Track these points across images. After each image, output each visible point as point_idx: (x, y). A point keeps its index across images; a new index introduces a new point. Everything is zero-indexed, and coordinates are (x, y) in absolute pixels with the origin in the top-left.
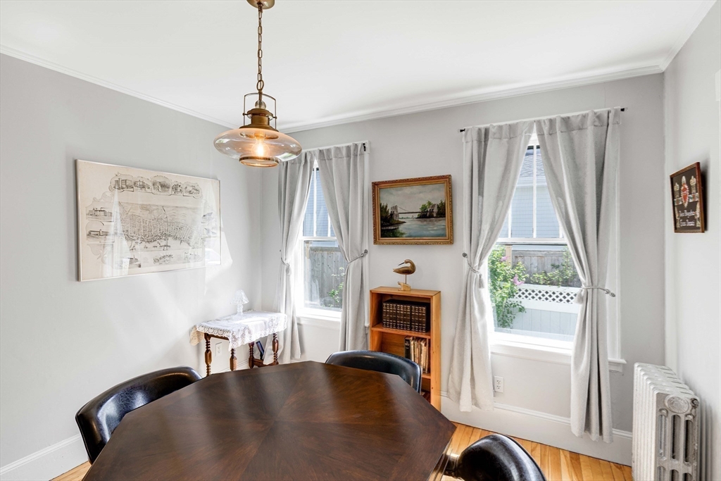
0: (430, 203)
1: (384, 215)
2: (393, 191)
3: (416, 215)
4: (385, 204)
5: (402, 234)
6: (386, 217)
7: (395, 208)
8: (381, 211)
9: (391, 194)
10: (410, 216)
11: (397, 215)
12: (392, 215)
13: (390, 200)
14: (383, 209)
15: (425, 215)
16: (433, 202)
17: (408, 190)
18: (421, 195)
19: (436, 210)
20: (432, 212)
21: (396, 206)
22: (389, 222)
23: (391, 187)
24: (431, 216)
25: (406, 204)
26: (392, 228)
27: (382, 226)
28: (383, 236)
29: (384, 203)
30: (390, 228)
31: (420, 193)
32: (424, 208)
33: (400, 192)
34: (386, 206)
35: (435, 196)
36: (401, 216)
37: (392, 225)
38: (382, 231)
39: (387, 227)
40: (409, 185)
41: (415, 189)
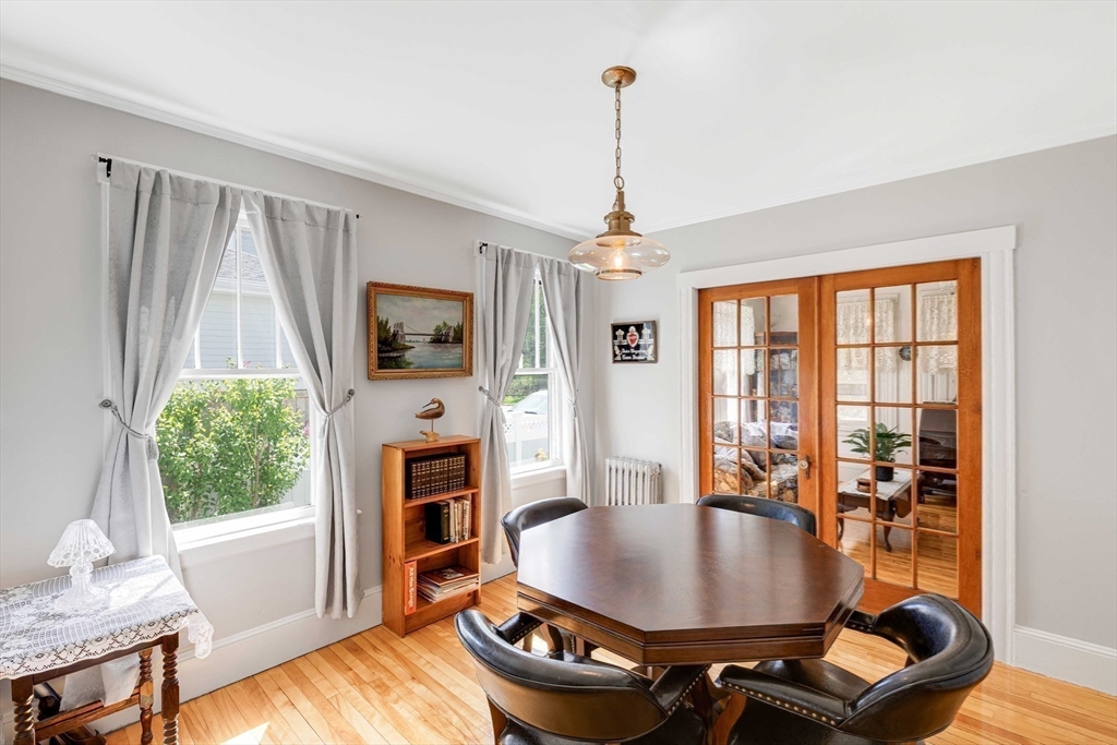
0: (445, 324)
1: (383, 335)
2: (397, 299)
3: (428, 339)
4: (385, 319)
5: (410, 364)
6: (386, 339)
7: (401, 325)
8: (379, 329)
9: (395, 304)
10: (420, 338)
11: (403, 337)
12: (395, 335)
13: (393, 312)
14: (382, 326)
15: (439, 339)
16: (449, 324)
17: (418, 303)
18: (436, 312)
19: (452, 334)
20: (447, 335)
21: (402, 323)
22: (390, 345)
23: (396, 294)
24: (446, 341)
25: (415, 322)
26: (395, 355)
27: (380, 351)
28: (381, 366)
29: (383, 317)
30: (391, 354)
31: (434, 308)
32: (438, 329)
33: (408, 304)
34: (387, 322)
35: (451, 316)
36: (408, 338)
37: (395, 350)
38: (379, 358)
39: (387, 353)
40: (422, 296)
41: (429, 302)
